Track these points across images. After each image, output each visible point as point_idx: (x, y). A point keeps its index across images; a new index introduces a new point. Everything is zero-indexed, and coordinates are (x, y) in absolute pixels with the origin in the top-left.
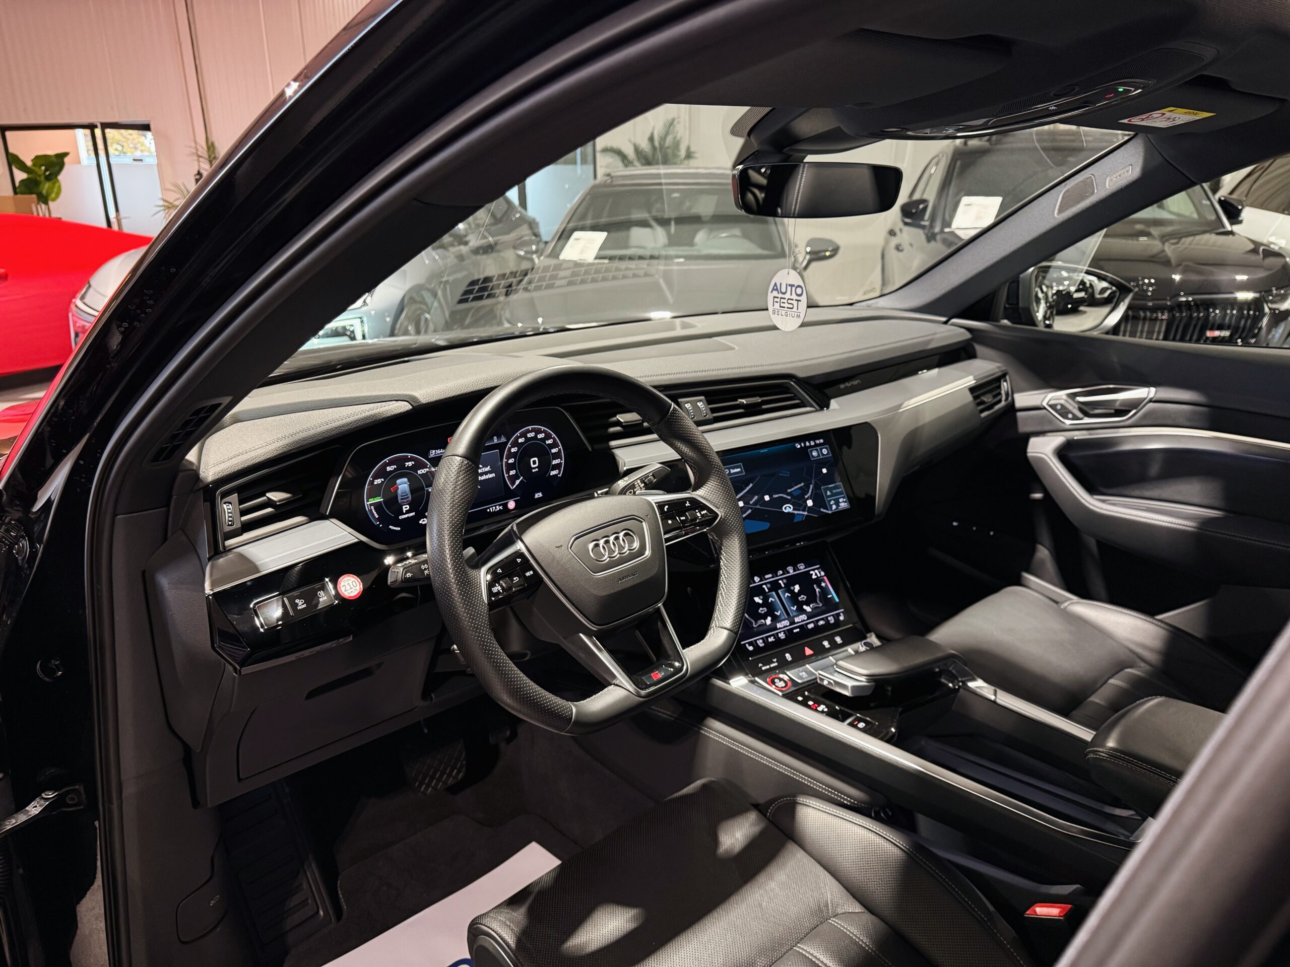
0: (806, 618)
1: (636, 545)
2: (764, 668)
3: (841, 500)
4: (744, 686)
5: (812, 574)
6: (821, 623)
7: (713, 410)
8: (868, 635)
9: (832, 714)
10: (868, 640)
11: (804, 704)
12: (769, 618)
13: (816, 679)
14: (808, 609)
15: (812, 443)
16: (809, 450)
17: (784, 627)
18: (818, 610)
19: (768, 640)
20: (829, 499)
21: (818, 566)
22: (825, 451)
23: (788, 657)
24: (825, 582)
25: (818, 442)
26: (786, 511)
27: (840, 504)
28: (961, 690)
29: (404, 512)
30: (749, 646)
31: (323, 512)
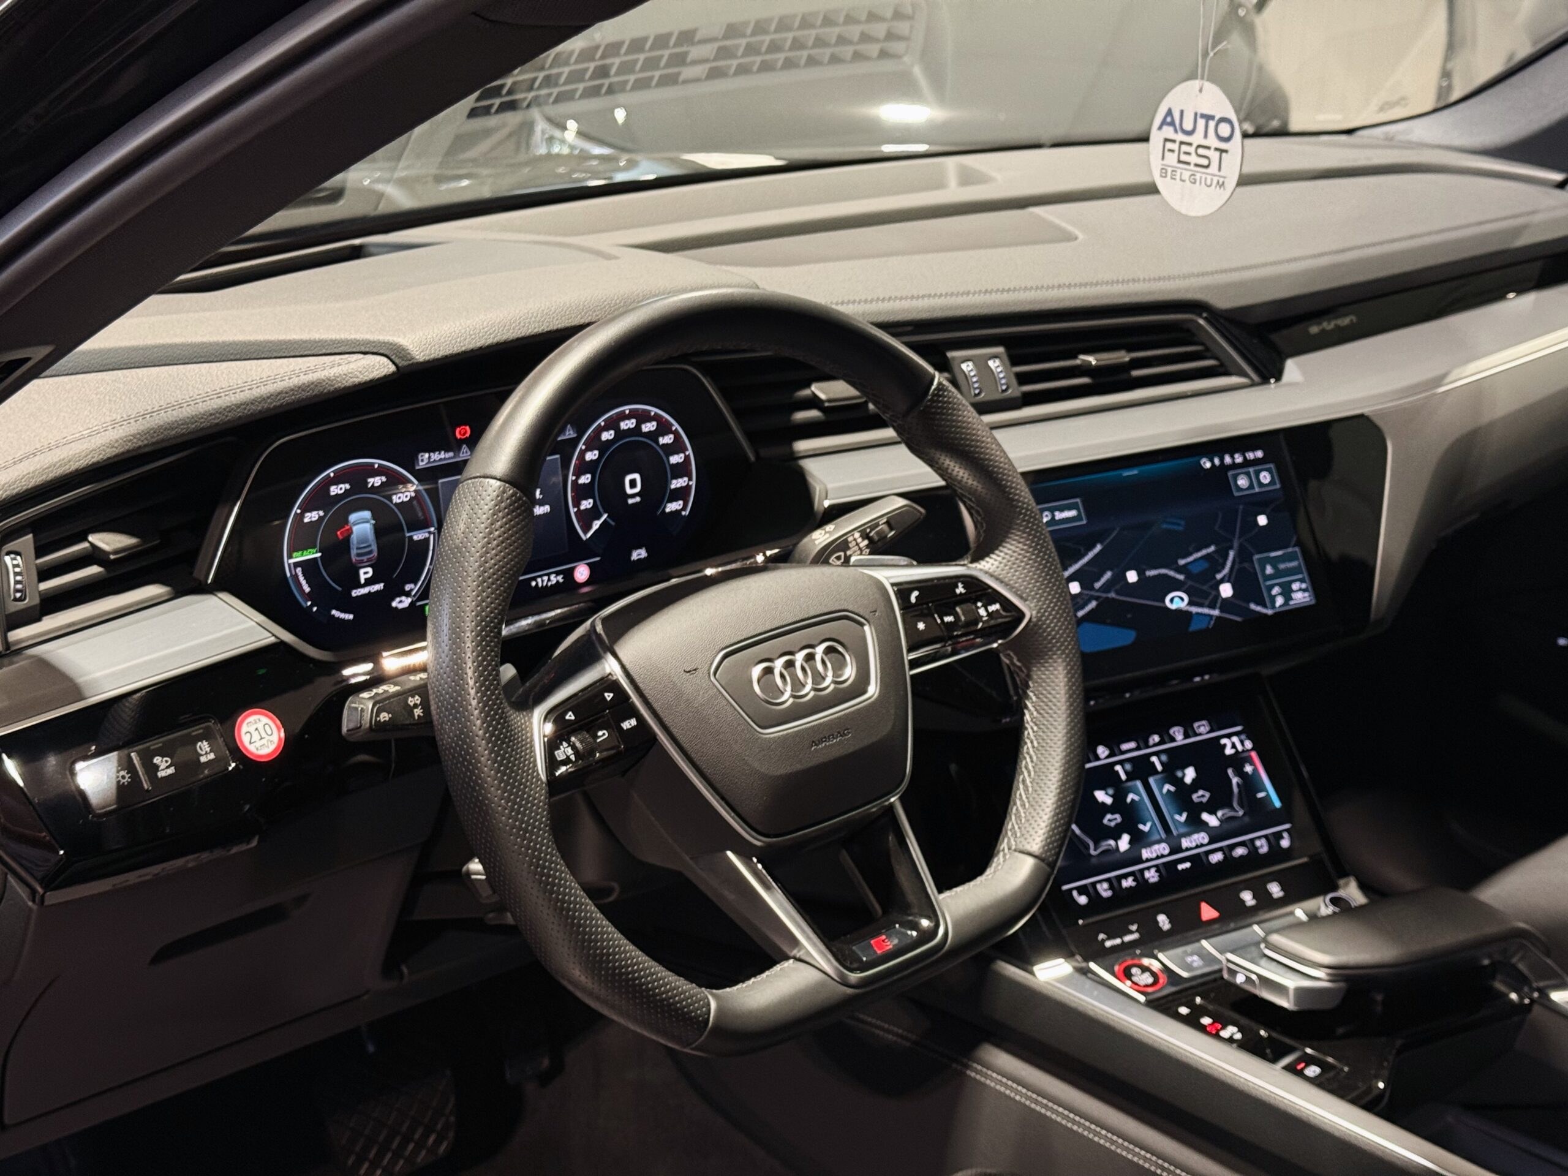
0: (1206, 840)
1: (849, 672)
2: (1108, 944)
3: (1295, 586)
4: (1065, 980)
5: (1225, 745)
6: (1240, 851)
7: (1022, 379)
8: (1341, 882)
9: (1251, 1046)
10: (1341, 893)
11: (1192, 1021)
12: (1126, 838)
13: (1220, 970)
14: (1212, 820)
15: (1239, 459)
16: (1230, 473)
17: (1158, 858)
18: (1234, 825)
19: (1120, 884)
20: (1269, 583)
21: (1239, 728)
22: (1265, 477)
23: (1163, 921)
24: (1252, 763)
25: (1250, 456)
26: (1173, 607)
27: (1294, 595)
28: (1536, 1009)
29: (363, 581)
30: (1080, 894)
31: (202, 578)
